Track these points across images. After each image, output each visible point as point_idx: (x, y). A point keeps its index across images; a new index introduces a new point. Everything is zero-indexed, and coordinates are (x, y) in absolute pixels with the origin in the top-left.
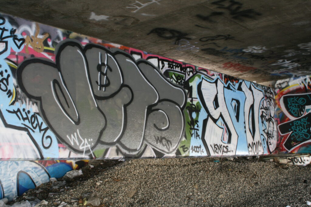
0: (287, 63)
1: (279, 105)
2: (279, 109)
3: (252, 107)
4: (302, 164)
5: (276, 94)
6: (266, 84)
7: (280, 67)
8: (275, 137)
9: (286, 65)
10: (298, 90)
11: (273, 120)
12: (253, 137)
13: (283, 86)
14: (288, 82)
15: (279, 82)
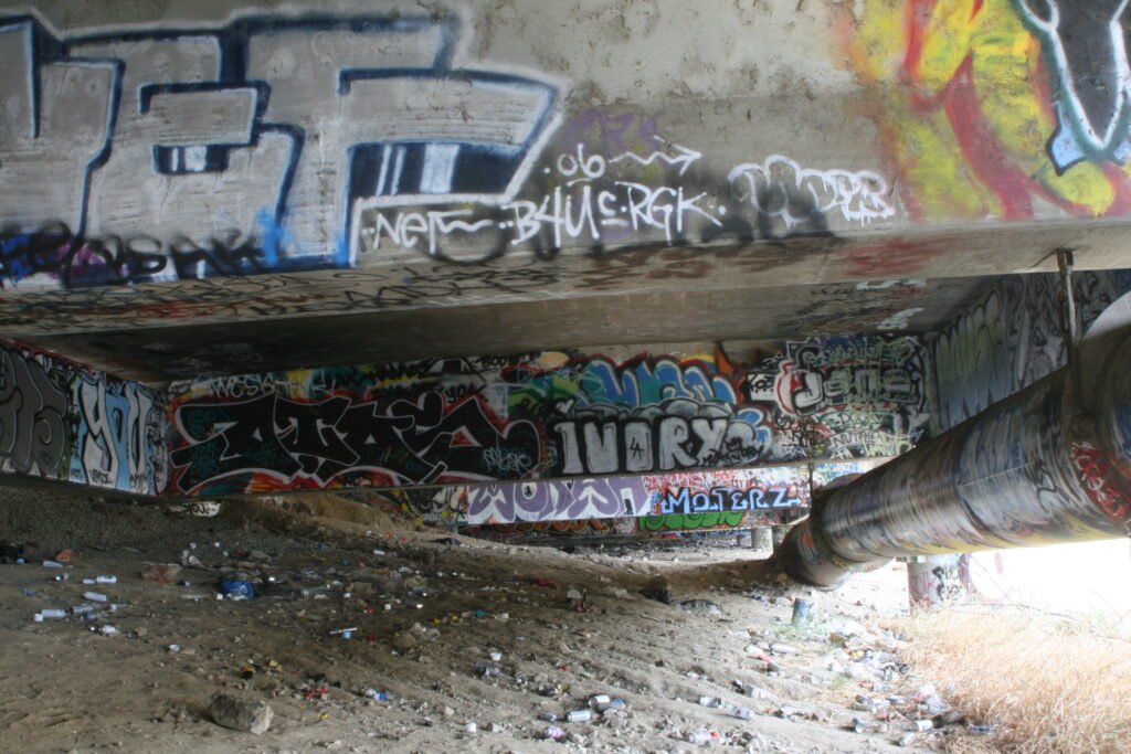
0: (194, 362)
1: (174, 421)
2: (173, 426)
3: (137, 421)
4: (205, 514)
5: (169, 403)
6: (155, 385)
7: (180, 366)
8: (166, 471)
9: (191, 363)
10: (205, 399)
11: (163, 443)
12: (137, 466)
13: (182, 390)
14: (189, 385)
15: (175, 383)
